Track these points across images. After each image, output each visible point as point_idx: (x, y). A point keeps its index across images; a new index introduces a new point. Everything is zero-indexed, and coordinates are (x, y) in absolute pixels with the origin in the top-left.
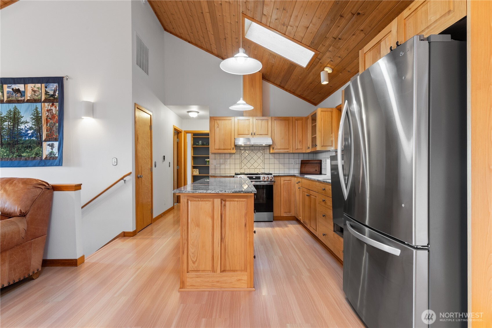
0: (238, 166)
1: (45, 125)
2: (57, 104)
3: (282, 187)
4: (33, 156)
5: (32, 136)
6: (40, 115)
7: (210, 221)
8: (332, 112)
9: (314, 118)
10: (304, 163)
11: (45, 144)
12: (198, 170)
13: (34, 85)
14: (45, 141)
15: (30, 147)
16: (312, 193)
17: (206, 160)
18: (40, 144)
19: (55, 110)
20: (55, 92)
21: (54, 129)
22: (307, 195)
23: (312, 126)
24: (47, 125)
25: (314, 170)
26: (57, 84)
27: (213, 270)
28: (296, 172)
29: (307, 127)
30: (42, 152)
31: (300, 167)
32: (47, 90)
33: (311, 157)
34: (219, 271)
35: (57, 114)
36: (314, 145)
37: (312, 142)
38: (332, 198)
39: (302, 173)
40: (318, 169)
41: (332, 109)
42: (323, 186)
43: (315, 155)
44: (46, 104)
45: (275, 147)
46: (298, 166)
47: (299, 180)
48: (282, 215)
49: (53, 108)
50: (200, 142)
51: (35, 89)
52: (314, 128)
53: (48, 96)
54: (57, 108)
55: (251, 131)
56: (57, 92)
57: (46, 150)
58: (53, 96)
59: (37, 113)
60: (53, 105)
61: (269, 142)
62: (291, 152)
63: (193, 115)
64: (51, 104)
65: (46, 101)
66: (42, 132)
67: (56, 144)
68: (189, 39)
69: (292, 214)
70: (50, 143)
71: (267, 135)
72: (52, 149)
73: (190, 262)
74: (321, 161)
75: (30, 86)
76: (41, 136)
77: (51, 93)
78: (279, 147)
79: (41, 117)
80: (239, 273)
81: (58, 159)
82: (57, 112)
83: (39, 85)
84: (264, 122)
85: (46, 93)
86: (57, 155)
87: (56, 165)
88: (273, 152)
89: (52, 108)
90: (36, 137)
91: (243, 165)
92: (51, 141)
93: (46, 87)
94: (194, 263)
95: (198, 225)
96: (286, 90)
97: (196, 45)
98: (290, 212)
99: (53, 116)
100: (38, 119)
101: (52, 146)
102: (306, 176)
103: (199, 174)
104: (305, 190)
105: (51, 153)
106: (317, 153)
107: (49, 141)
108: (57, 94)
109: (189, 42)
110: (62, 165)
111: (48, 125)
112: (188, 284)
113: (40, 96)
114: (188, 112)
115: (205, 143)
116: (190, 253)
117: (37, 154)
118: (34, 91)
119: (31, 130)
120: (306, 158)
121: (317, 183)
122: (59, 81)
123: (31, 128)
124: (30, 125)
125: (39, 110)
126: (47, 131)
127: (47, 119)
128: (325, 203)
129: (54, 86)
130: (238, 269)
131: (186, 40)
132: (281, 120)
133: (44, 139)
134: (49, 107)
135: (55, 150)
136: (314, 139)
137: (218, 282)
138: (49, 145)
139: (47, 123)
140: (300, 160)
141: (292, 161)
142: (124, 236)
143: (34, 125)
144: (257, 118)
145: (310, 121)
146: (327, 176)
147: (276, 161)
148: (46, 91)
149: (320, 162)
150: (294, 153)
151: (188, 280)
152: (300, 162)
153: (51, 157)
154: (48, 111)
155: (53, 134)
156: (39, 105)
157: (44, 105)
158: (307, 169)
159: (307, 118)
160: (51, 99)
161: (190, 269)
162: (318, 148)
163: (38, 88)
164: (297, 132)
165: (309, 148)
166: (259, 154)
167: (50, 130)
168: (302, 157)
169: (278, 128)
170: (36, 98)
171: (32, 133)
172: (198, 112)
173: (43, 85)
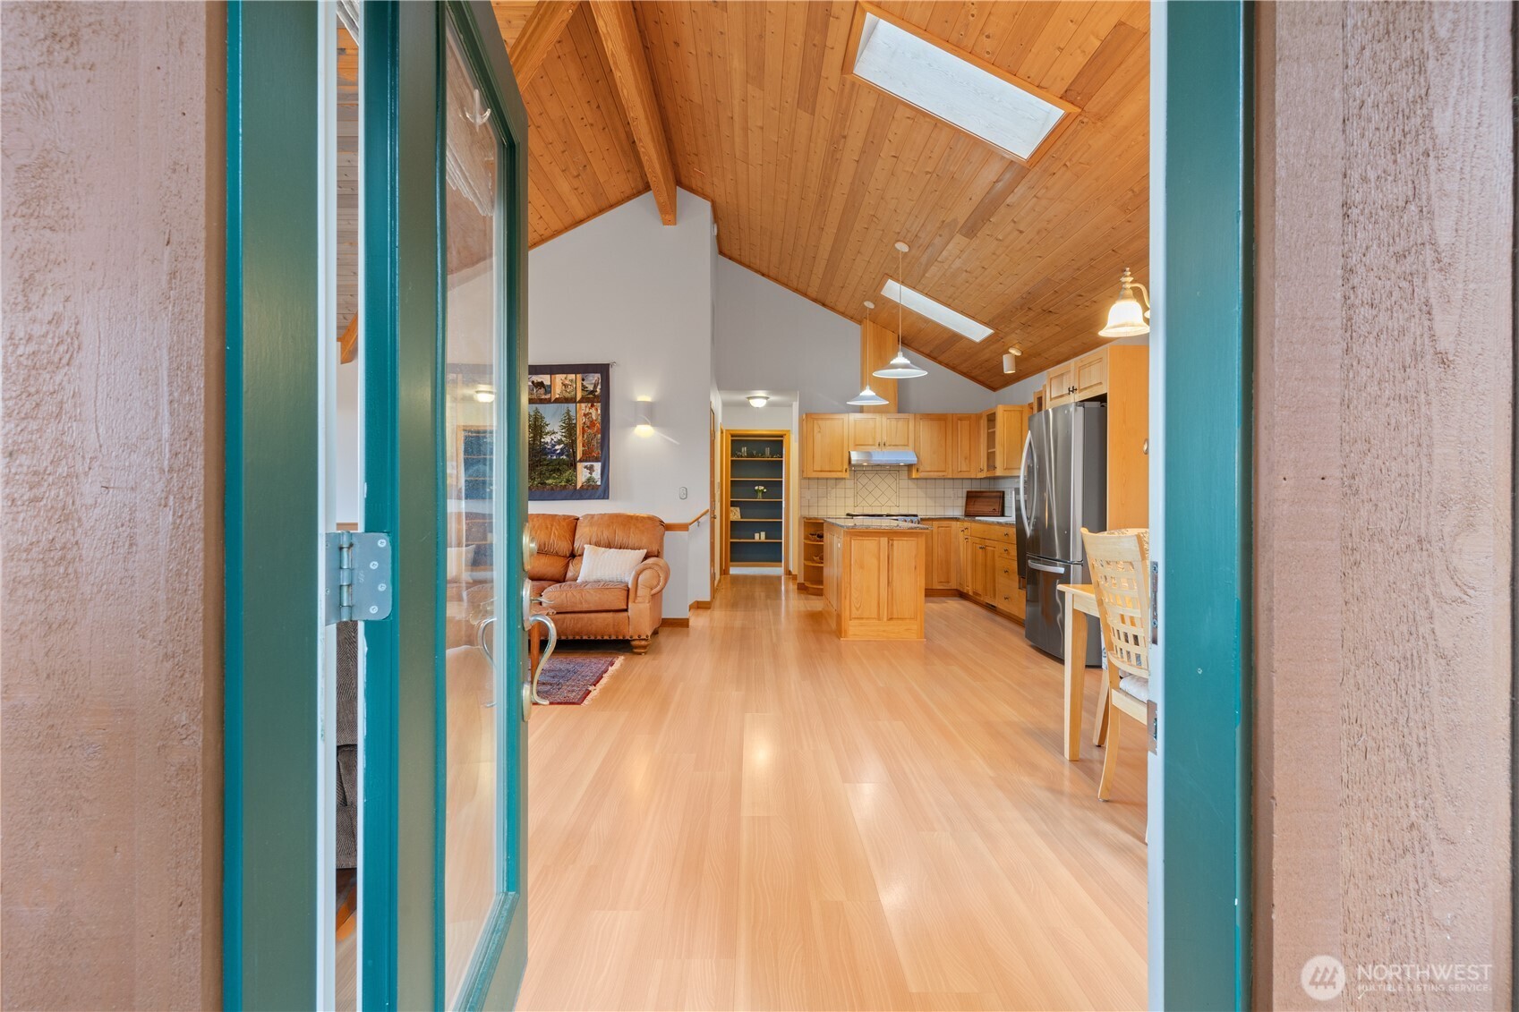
0: (850, 502)
1: (581, 437)
2: (598, 405)
3: (935, 537)
4: (563, 484)
5: (562, 453)
6: (574, 422)
7: (875, 562)
8: (1021, 412)
9: (992, 419)
10: (971, 497)
11: (580, 466)
12: (738, 509)
13: (565, 375)
14: (581, 461)
15: (558, 470)
16: (988, 543)
17: (756, 488)
18: (573, 465)
19: (595, 413)
20: (595, 386)
21: (594, 443)
22: (981, 548)
23: (988, 433)
24: (583, 437)
25: (991, 509)
26: (598, 375)
27: (879, 618)
28: (958, 512)
29: (979, 432)
30: (576, 477)
31: (964, 504)
32: (585, 383)
33: (984, 487)
34: (885, 619)
35: (599, 420)
36: (992, 466)
37: (988, 459)
38: (1017, 544)
39: (969, 514)
40: (997, 507)
41: (1022, 407)
42: (1005, 530)
43: (992, 481)
44: (583, 405)
45: (921, 468)
46: (962, 502)
47: (966, 524)
48: (934, 587)
49: (593, 411)
50: (744, 449)
51: (567, 382)
52: (991, 438)
53: (586, 393)
54: (599, 411)
55: (878, 440)
56: (599, 387)
57: (582, 475)
58: (592, 392)
59: (570, 419)
60: (592, 406)
61: (912, 459)
62: (951, 477)
63: (758, 403)
64: (590, 405)
65: (583, 400)
66: (576, 447)
67: (598, 466)
68: (765, 271)
69: (953, 585)
70: (588, 464)
71: (907, 445)
72: (590, 473)
73: (854, 609)
74: (1003, 492)
75: (559, 378)
76: (575, 453)
77: (591, 388)
78: (929, 466)
79: (575, 424)
80: (908, 621)
81: (600, 490)
82: (600, 418)
83: (572, 376)
84: (901, 423)
85: (584, 388)
86: (599, 483)
87: (598, 498)
88: (918, 477)
89: (591, 411)
90: (567, 456)
91: (860, 499)
92: (590, 461)
93: (583, 380)
94: (857, 609)
95: (862, 567)
96: (940, 363)
97: (776, 280)
98: (948, 582)
99: (593, 424)
100: (570, 429)
101: (591, 469)
102: (977, 518)
103: (742, 518)
104: (978, 540)
105: (589, 480)
106: (996, 478)
107: (586, 461)
108: (598, 390)
109: (763, 275)
110: (608, 498)
111: (585, 436)
112: (850, 633)
113: (573, 393)
114: (749, 398)
115: (755, 452)
116: (853, 598)
117: (568, 481)
118: (565, 385)
119: (559, 444)
120: (976, 487)
121: (997, 527)
122: (603, 370)
123: (560, 442)
124: (558, 437)
125: (572, 413)
126: (583, 446)
127: (583, 428)
128: (1008, 554)
129: (595, 377)
130: (906, 617)
131: (757, 271)
132: (932, 419)
133: (578, 459)
134: (587, 409)
135: (597, 475)
136: (991, 457)
137: (884, 631)
138: (586, 467)
139: (583, 434)
140: (965, 491)
141: (950, 492)
142: (698, 608)
143: (565, 437)
144: (889, 416)
145: (984, 422)
146: (1011, 517)
147: (921, 493)
148: (583, 385)
149: (1002, 496)
150: (953, 479)
151: (850, 628)
152: (965, 495)
153: (589, 486)
154: (585, 415)
155: (593, 451)
156: (572, 406)
157: (580, 406)
158: (978, 507)
159: (979, 417)
160: (590, 398)
161: (853, 616)
162: (999, 473)
163: (571, 381)
164: (961, 441)
165: (982, 470)
166: (890, 480)
167: (587, 444)
168: (968, 487)
169: (926, 434)
170: (567, 395)
171: (561, 449)
172: (767, 398)
173: (579, 376)
